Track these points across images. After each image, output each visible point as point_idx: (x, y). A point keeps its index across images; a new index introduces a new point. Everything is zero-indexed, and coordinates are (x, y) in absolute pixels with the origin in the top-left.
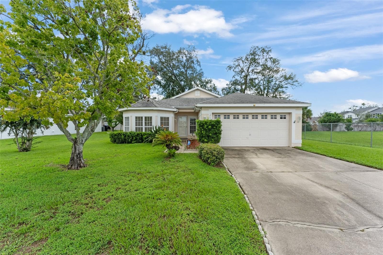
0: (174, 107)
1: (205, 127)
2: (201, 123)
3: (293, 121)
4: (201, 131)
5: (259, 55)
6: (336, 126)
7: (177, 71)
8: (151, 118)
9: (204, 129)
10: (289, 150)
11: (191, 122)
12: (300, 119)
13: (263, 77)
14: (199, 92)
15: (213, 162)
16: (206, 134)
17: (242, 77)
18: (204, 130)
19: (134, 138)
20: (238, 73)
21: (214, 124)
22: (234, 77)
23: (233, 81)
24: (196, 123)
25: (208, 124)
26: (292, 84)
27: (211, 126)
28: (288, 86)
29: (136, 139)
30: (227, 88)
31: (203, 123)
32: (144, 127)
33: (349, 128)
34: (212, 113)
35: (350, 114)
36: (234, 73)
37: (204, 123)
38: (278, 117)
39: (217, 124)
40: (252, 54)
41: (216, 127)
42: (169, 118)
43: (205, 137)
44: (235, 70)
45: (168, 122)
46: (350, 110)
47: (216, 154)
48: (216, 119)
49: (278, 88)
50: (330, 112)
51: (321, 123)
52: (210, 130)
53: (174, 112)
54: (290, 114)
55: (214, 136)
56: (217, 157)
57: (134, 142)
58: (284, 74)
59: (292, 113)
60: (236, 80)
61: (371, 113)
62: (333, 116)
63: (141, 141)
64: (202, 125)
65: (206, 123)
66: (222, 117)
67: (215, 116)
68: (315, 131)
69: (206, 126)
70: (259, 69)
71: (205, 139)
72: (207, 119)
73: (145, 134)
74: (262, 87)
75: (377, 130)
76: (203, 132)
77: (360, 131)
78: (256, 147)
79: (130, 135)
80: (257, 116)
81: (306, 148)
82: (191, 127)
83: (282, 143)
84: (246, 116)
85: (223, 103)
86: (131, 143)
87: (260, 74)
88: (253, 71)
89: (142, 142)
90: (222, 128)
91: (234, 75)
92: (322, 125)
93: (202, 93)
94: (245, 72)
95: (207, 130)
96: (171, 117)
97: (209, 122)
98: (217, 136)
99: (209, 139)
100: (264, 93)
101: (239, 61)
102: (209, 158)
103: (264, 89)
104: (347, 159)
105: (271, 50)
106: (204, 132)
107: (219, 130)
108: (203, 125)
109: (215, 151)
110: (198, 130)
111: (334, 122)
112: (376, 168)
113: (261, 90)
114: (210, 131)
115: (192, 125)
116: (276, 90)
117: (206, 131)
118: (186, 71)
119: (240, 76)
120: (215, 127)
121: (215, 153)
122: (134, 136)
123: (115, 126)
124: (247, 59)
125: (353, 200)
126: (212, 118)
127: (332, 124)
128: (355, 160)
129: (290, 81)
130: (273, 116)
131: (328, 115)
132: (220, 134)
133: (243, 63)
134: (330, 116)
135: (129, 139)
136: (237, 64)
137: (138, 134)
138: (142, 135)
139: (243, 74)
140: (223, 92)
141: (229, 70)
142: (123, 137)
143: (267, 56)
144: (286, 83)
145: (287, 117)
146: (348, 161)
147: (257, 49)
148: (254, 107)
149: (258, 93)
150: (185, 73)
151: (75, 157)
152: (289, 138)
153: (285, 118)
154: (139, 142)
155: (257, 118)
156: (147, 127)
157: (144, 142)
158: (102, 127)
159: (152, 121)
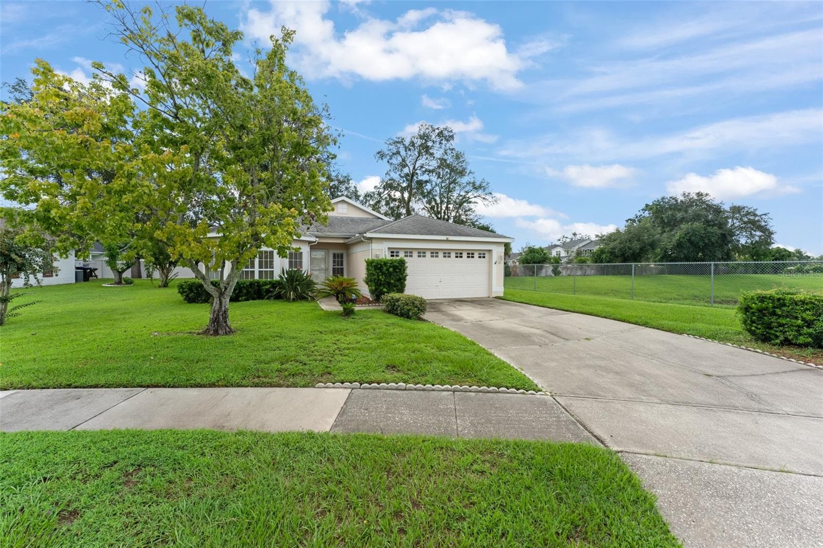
1: (384, 270)
3: (494, 261)
4: (378, 277)
5: (433, 141)
6: (541, 268)
8: (272, 252)
9: (383, 273)
10: (490, 301)
12: (501, 259)
13: (440, 180)
14: (345, 206)
15: (414, 315)
16: (386, 281)
17: (402, 175)
18: (382, 275)
19: (245, 291)
20: (396, 168)
21: (396, 265)
22: (387, 174)
23: (386, 181)
25: (389, 265)
26: (484, 198)
27: (393, 268)
28: (478, 200)
29: (248, 292)
30: (373, 193)
31: (381, 264)
32: (257, 269)
33: (556, 272)
34: (387, 248)
35: (559, 249)
36: (388, 167)
38: (476, 255)
39: (401, 266)
40: (421, 137)
41: (400, 270)
42: (303, 254)
43: (383, 284)
44: (390, 161)
45: (301, 262)
46: (558, 243)
48: (394, 258)
49: (464, 202)
51: (523, 263)
52: (391, 274)
53: (310, 242)
54: (490, 251)
55: (397, 283)
56: (419, 308)
57: (244, 297)
58: (472, 181)
59: (493, 251)
60: (391, 179)
61: (582, 249)
62: (537, 253)
63: (255, 296)
66: (403, 254)
67: (392, 252)
68: (515, 276)
69: (385, 268)
70: (434, 164)
71: (384, 287)
72: (382, 257)
73: (265, 284)
74: (437, 198)
75: (587, 273)
76: (380, 277)
77: (569, 275)
78: (449, 299)
80: (450, 253)
81: (509, 297)
82: (334, 269)
83: (482, 293)
84: (435, 253)
85: (405, 233)
86: (236, 300)
87: (434, 174)
88: (422, 167)
89: (260, 297)
91: (388, 170)
92: (525, 267)
93: (350, 208)
94: (409, 167)
96: (306, 251)
98: (401, 283)
100: (441, 209)
101: (399, 145)
102: (409, 310)
103: (442, 202)
104: (549, 305)
105: (453, 135)
107: (403, 274)
108: (381, 267)
109: (416, 300)
111: (539, 262)
112: (571, 311)
113: (437, 204)
114: (391, 276)
115: (336, 267)
116: (461, 204)
117: (386, 276)
119: (398, 173)
120: (398, 270)
121: (417, 303)
122: (244, 287)
123: (125, 268)
124: (413, 144)
125: (549, 332)
126: (388, 256)
127: (536, 265)
128: (555, 306)
129: (480, 192)
130: (471, 255)
131: (531, 250)
133: (406, 151)
134: (534, 252)
136: (395, 151)
137: (250, 284)
138: (258, 286)
139: (406, 170)
141: (380, 161)
143: (448, 146)
144: (475, 195)
145: (487, 256)
146: (549, 308)
147: (430, 130)
148: (447, 241)
149: (431, 208)
152: (489, 286)
153: (484, 257)
154: (254, 299)
155: (449, 257)
156: (263, 270)
157: (268, 298)
158: (76, 272)
159: (273, 258)
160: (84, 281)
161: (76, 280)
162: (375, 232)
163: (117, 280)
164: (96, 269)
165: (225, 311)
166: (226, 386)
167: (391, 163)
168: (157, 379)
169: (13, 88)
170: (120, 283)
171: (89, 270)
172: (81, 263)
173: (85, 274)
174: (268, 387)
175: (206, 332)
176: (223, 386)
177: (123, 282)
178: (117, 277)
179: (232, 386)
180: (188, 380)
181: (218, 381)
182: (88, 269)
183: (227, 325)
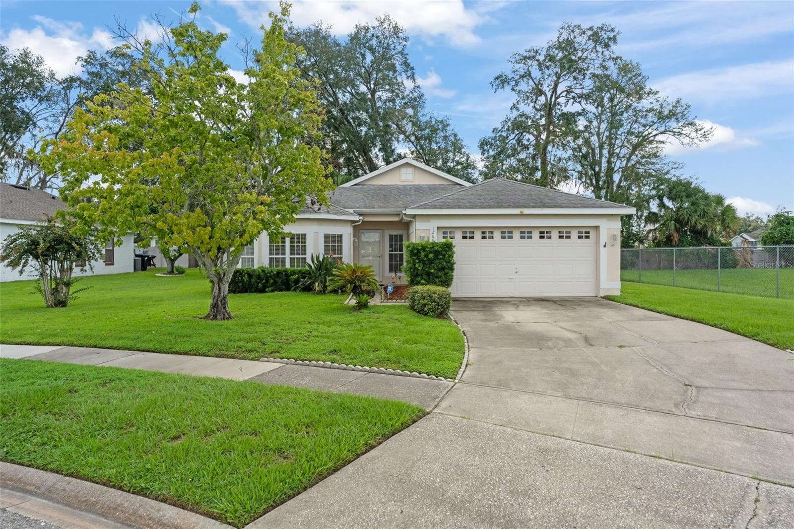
0: (351, 211)
1: (422, 256)
2: (414, 248)
3: (603, 243)
4: (415, 265)
7: (347, 95)
8: (304, 236)
9: (421, 261)
11: (391, 246)
14: (410, 170)
15: (432, 312)
16: (424, 270)
17: (538, 107)
18: (419, 262)
19: (272, 281)
20: (528, 97)
21: (438, 251)
22: (514, 107)
23: (512, 119)
24: (404, 249)
25: (428, 250)
27: (435, 254)
29: (275, 282)
30: (494, 139)
31: (418, 249)
32: (288, 256)
34: (438, 227)
36: (514, 98)
37: (420, 248)
38: (574, 234)
39: (446, 251)
40: (560, 47)
41: (444, 255)
42: (343, 237)
43: (421, 275)
44: (516, 88)
45: (341, 246)
47: (436, 299)
48: (444, 240)
50: (788, 213)
52: (431, 261)
53: (352, 222)
54: (597, 228)
55: (440, 274)
56: (438, 303)
57: (270, 288)
58: (656, 106)
59: (601, 227)
60: (521, 116)
63: (284, 287)
64: (415, 252)
65: (424, 248)
66: (458, 235)
67: (444, 233)
68: (746, 267)
69: (423, 254)
70: (588, 85)
71: (422, 279)
72: (426, 240)
73: (294, 273)
76: (417, 266)
78: (529, 298)
79: (262, 274)
80: (531, 233)
82: (391, 256)
83: (585, 290)
84: (507, 233)
85: (459, 208)
86: (263, 291)
87: (591, 101)
88: (569, 91)
89: (288, 289)
90: (455, 258)
91: (515, 102)
93: (418, 172)
94: (546, 96)
95: (427, 262)
96: (347, 233)
97: (429, 246)
98: (446, 274)
99: (429, 279)
101: (530, 62)
102: (425, 305)
105: (615, 37)
106: (419, 266)
107: (449, 262)
108: (419, 252)
109: (435, 293)
110: (407, 261)
114: (431, 263)
115: (394, 253)
117: (424, 264)
118: (373, 92)
119: (532, 104)
120: (441, 257)
121: (436, 296)
122: (271, 277)
123: (177, 255)
124: (551, 57)
125: (586, 337)
126: (437, 238)
130: (564, 234)
131: (782, 221)
132: (452, 269)
133: (541, 70)
134: (788, 224)
135: (258, 284)
136: (522, 72)
137: (279, 273)
138: (286, 275)
139: (542, 99)
140: (484, 151)
141: (501, 89)
142: (246, 278)
143: (607, 53)
144: (662, 129)
145: (591, 235)
147: (577, 31)
148: (522, 215)
150: (369, 96)
151: (220, 303)
152: (597, 280)
153: (587, 237)
154: (281, 290)
155: (530, 237)
156: (296, 256)
157: (295, 290)
158: (135, 260)
159: (305, 243)
160: (142, 270)
161: (135, 269)
162: (418, 207)
163: (169, 269)
164: (154, 257)
165: (224, 297)
166: (196, 355)
167: (519, 91)
168: (150, 346)
169: (86, 61)
170: (172, 272)
171: (146, 258)
172: (140, 251)
173: (144, 263)
174: (225, 358)
175: (207, 317)
176: (193, 355)
177: (175, 272)
178: (170, 265)
179: (200, 355)
180: (171, 348)
181: (190, 351)
182: (145, 256)
183: (226, 311)
